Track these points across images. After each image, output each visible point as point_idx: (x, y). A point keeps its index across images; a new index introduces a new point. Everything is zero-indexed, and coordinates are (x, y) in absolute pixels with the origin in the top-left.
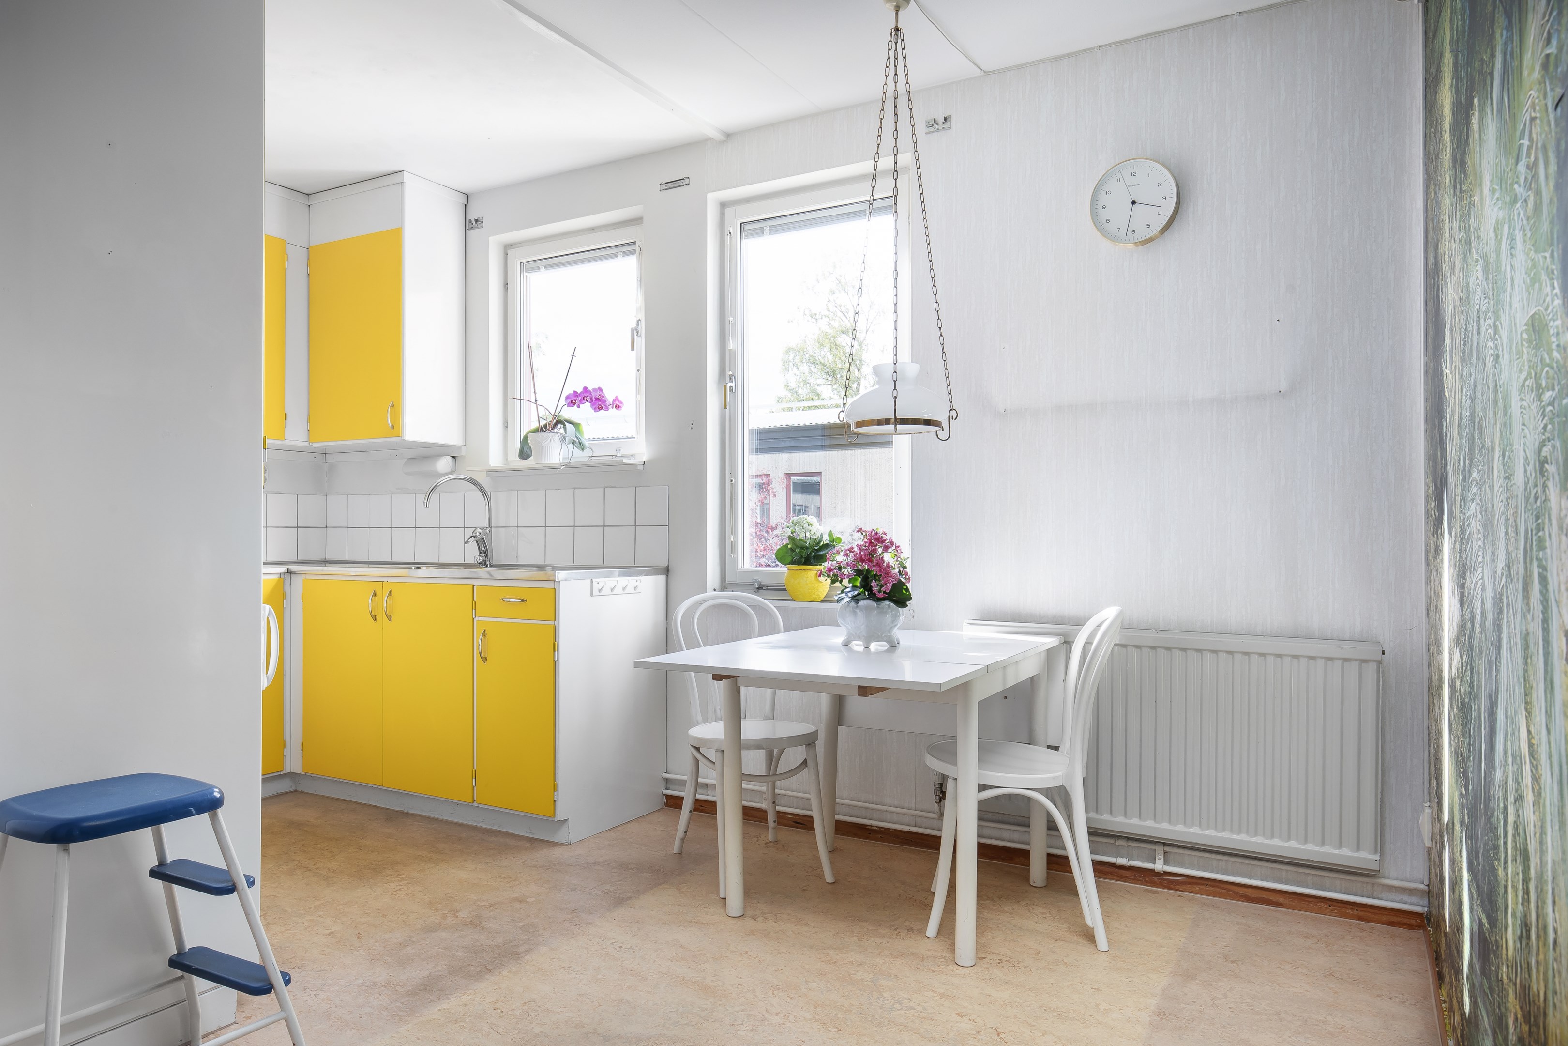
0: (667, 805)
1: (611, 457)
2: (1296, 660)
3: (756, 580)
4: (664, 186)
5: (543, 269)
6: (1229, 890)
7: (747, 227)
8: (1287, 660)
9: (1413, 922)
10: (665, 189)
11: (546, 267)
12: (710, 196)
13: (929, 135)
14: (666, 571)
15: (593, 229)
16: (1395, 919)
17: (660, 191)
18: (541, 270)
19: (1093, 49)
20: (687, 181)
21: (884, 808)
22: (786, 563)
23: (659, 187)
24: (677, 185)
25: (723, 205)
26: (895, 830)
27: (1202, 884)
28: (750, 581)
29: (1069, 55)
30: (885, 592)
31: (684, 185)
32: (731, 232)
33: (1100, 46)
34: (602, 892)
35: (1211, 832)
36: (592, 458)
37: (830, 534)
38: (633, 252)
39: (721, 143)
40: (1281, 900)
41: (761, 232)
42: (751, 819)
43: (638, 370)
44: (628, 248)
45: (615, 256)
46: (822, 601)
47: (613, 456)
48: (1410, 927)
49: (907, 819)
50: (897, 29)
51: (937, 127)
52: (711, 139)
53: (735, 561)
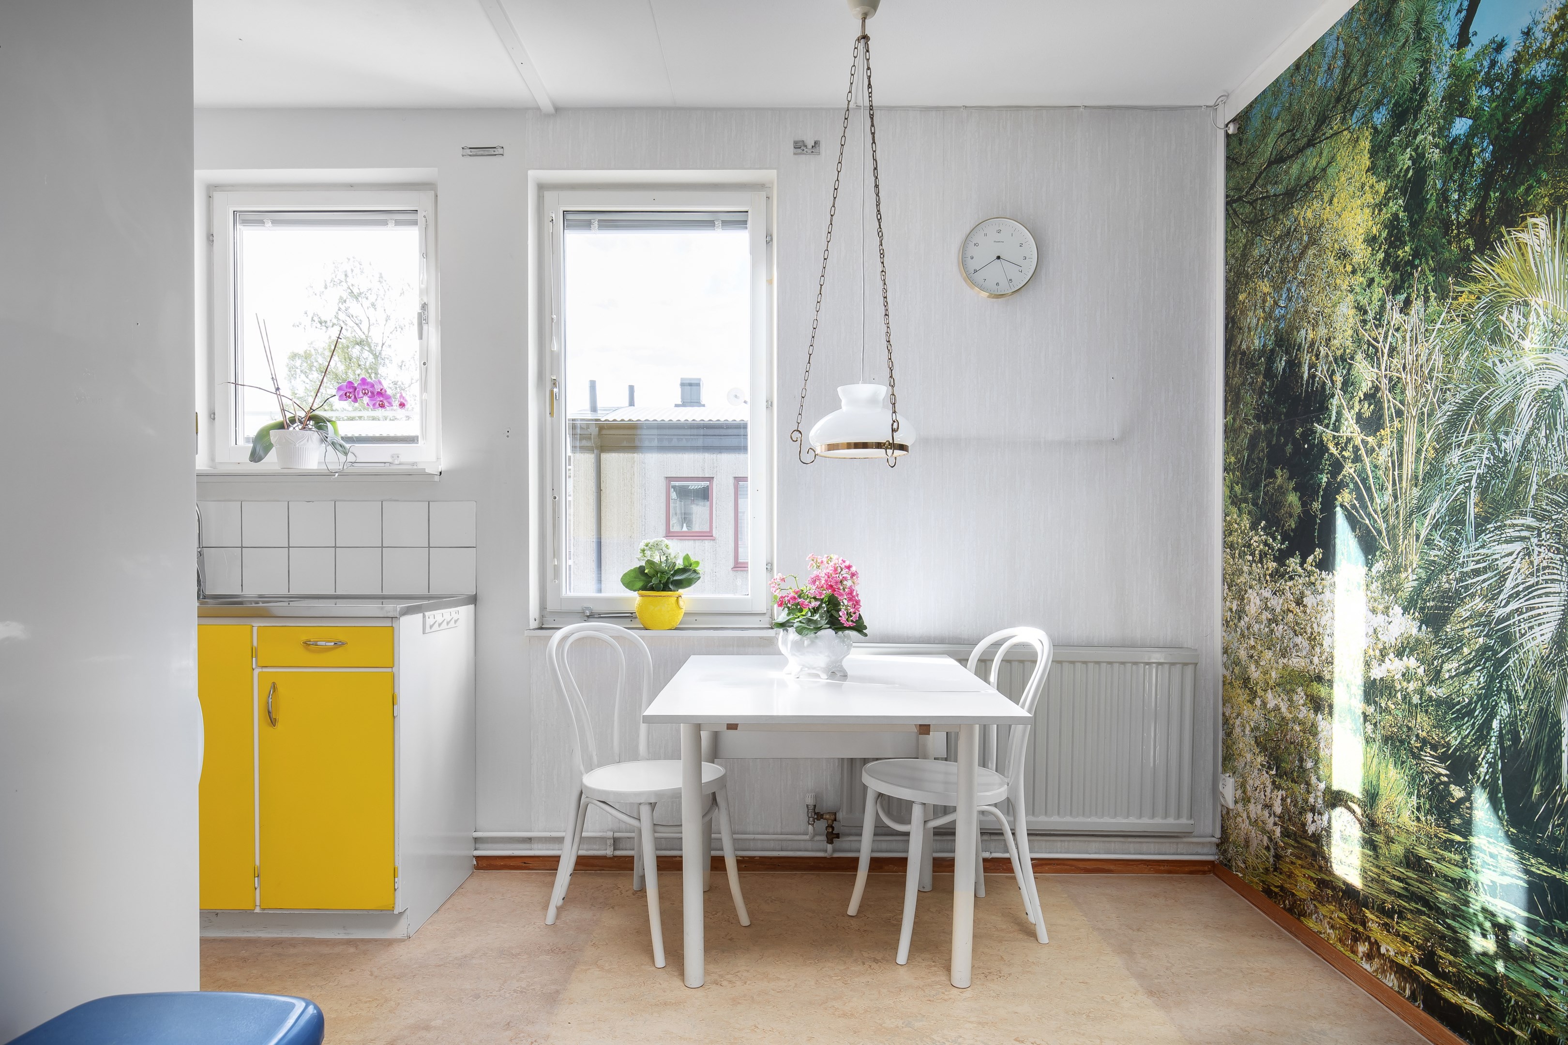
0: (478, 867)
1: (383, 465)
2: (1122, 666)
3: (587, 608)
4: (468, 151)
5: (269, 224)
6: (1072, 866)
7: (569, 217)
8: (1116, 666)
9: (1206, 868)
10: (470, 156)
11: (275, 222)
12: (531, 173)
13: (796, 156)
14: (473, 600)
15: (351, 186)
16: (1194, 868)
17: (463, 156)
18: (266, 225)
19: (960, 107)
20: (500, 151)
21: (751, 836)
22: (635, 588)
23: (461, 151)
24: (487, 153)
25: (542, 188)
26: (760, 857)
27: (1050, 864)
28: (578, 608)
29: (937, 108)
30: (852, 621)
31: (496, 155)
32: (554, 219)
33: (966, 107)
34: (515, 991)
35: (1068, 819)
36: (355, 465)
37: (687, 558)
38: (415, 223)
39: (548, 116)
40: (1112, 867)
41: (587, 225)
42: (590, 868)
43: (424, 364)
44: (407, 217)
45: (384, 223)
46: (676, 629)
47: (385, 463)
48: (1204, 873)
49: (772, 845)
50: (865, 37)
51: (806, 150)
52: (538, 109)
53: (559, 588)
